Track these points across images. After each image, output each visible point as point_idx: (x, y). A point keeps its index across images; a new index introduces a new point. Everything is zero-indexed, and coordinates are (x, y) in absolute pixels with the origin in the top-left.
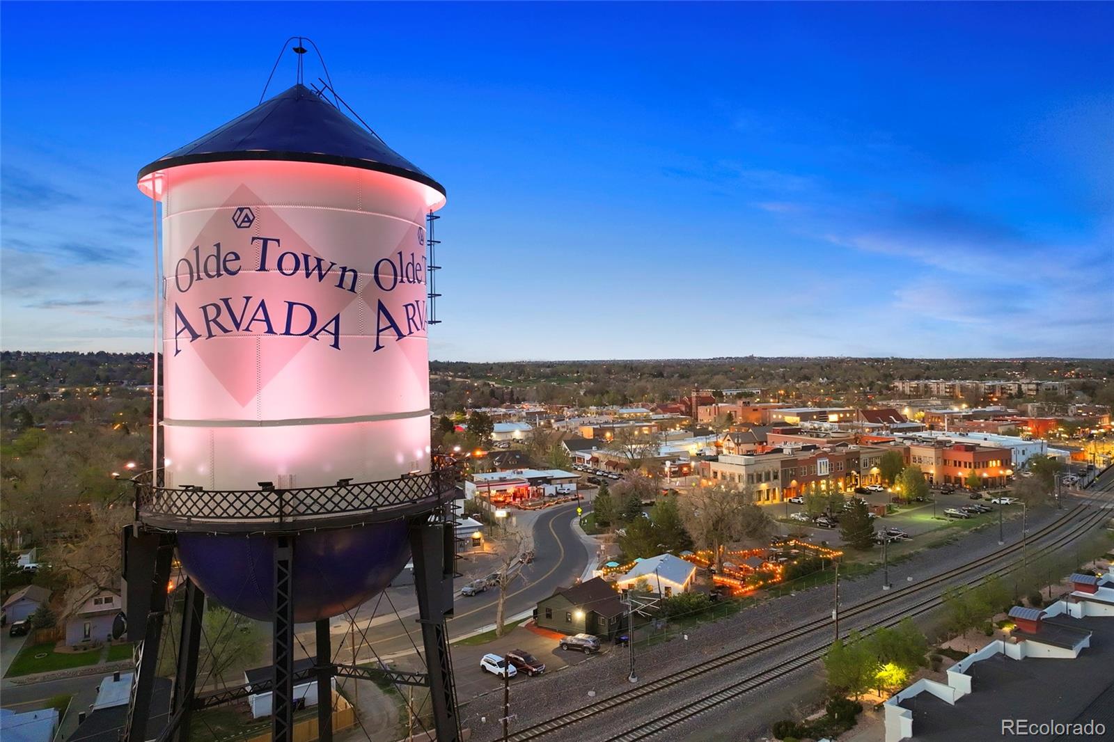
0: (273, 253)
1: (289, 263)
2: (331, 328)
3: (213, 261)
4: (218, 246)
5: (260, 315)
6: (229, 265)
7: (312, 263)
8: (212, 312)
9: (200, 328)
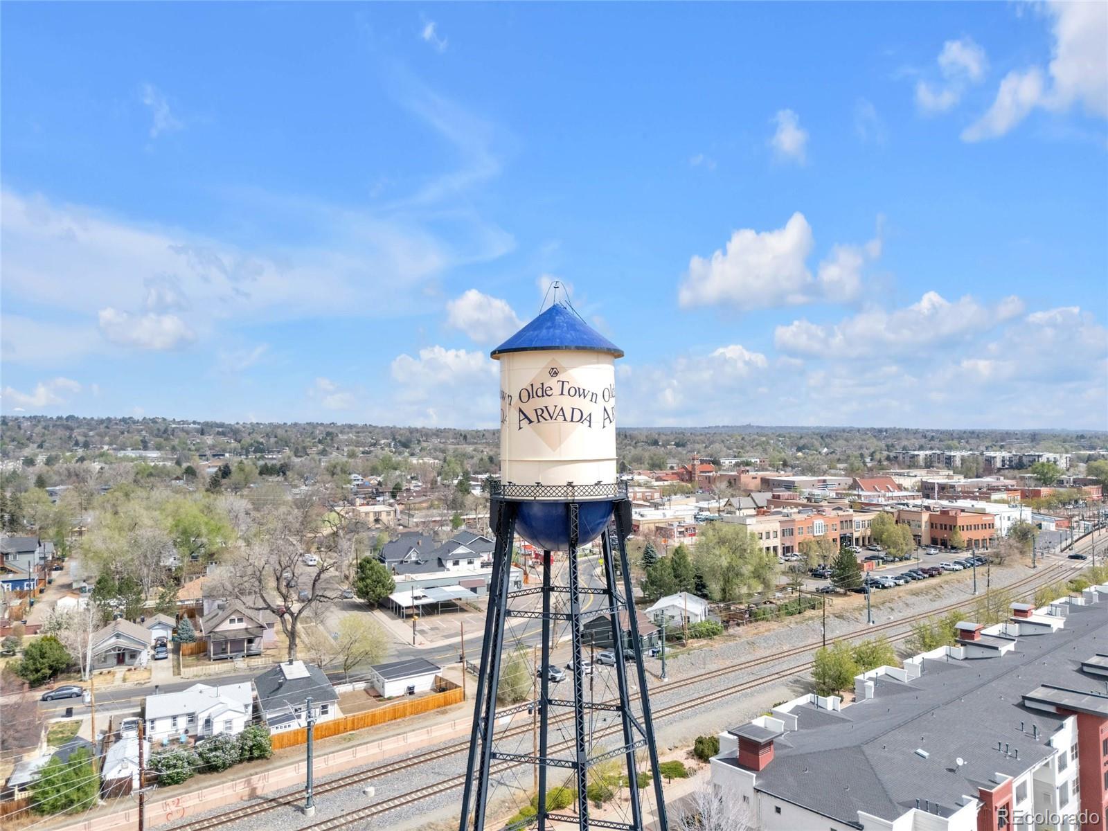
0: (566, 387)
1: (572, 392)
2: (588, 419)
3: (540, 391)
4: (542, 384)
5: (561, 413)
6: (548, 392)
7: (582, 391)
8: (540, 412)
9: (534, 418)
